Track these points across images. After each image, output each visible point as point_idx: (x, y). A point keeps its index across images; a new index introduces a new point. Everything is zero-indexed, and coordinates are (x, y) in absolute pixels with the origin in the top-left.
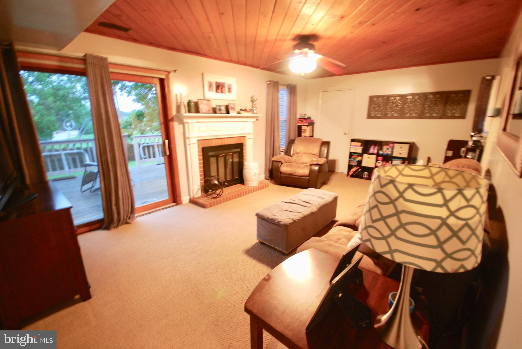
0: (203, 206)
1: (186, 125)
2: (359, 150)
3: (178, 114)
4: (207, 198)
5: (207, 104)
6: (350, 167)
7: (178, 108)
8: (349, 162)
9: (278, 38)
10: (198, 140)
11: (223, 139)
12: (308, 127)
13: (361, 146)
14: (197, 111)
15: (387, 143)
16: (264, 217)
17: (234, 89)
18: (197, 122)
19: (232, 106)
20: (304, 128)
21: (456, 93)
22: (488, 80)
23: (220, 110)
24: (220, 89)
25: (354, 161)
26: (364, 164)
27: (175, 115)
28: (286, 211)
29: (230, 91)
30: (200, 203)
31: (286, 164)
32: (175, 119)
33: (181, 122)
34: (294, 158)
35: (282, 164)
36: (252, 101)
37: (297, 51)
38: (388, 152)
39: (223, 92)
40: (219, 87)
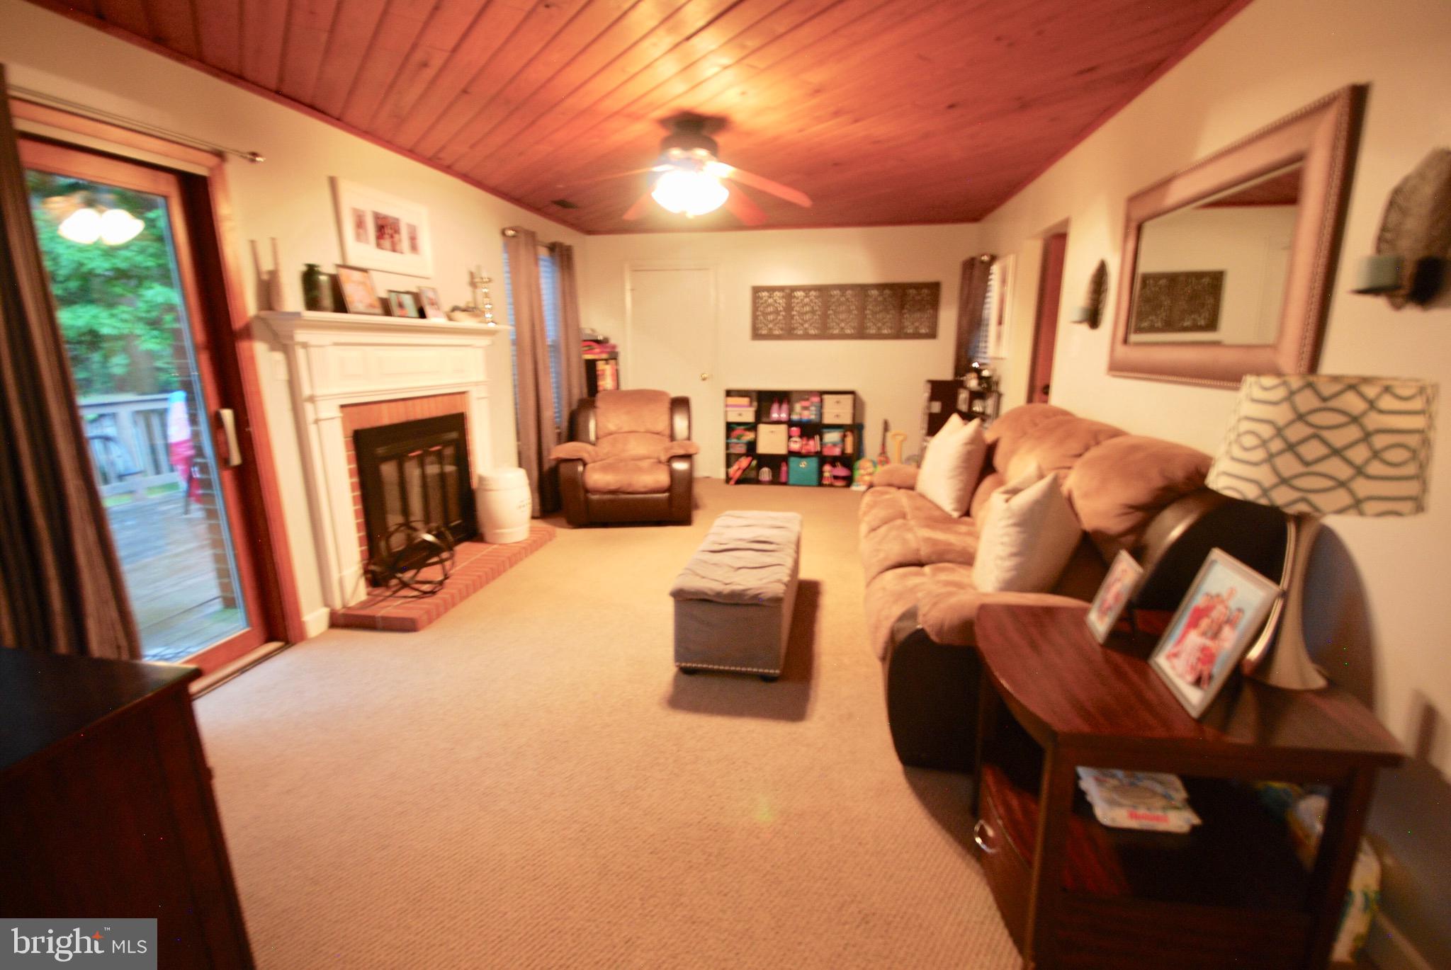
0: (406, 626)
1: (300, 353)
2: (748, 416)
3: (264, 313)
4: (400, 602)
5: (363, 284)
6: (730, 459)
7: (268, 290)
8: (728, 446)
9: (633, 109)
10: (343, 406)
11: (418, 402)
12: (607, 364)
13: (751, 405)
14: (340, 305)
15: (805, 395)
16: (706, 594)
17: (425, 241)
18: (336, 344)
19: (430, 294)
20: (601, 366)
21: (918, 286)
22: (982, 262)
23: (401, 305)
24: (387, 236)
25: (737, 443)
26: (763, 448)
27: (257, 317)
28: (740, 568)
29: (414, 248)
30: (384, 618)
31: (598, 464)
32: (257, 329)
33: (282, 344)
34: (605, 447)
35: (585, 464)
36: (473, 284)
37: (676, 152)
38: (810, 415)
39: (398, 248)
40: (385, 230)
